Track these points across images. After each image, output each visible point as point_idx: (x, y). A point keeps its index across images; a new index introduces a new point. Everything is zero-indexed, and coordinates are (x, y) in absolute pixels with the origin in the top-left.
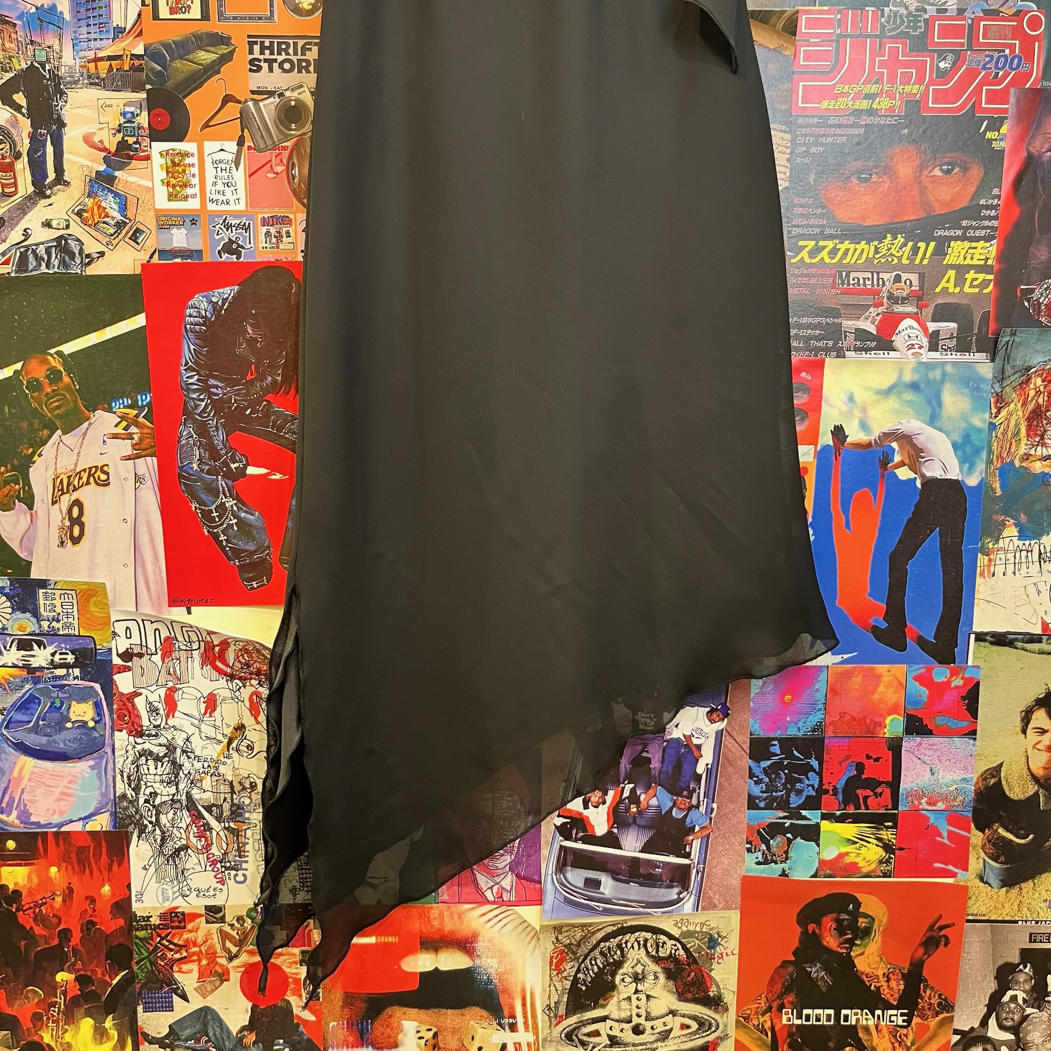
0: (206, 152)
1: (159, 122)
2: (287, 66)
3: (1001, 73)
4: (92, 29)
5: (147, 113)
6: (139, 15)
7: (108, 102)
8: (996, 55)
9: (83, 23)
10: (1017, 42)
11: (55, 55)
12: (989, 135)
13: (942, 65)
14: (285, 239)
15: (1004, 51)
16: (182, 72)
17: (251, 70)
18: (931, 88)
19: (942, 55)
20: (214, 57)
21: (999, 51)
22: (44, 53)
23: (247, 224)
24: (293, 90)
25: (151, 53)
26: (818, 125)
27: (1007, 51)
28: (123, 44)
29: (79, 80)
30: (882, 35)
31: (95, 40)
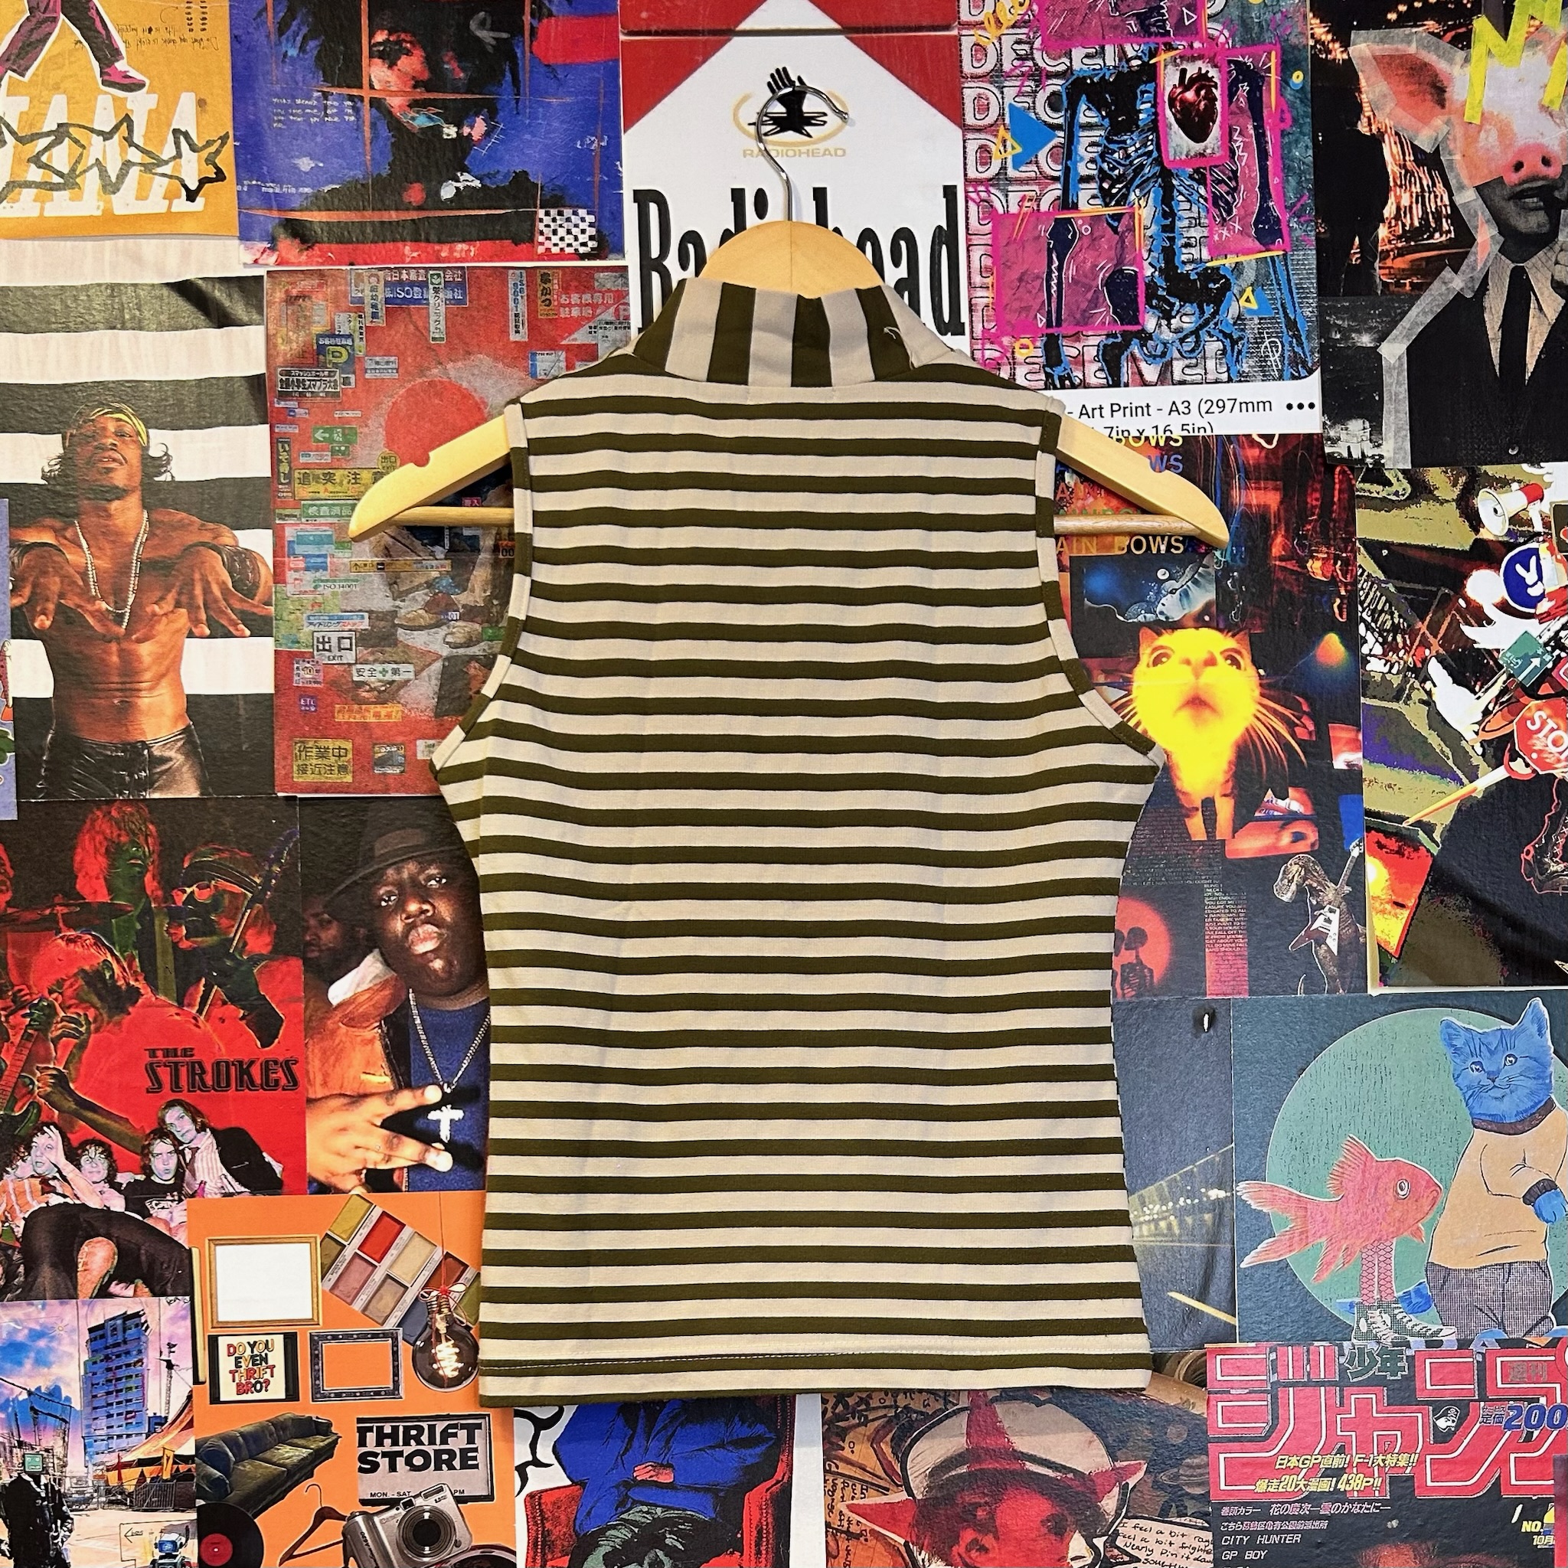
1: (215, 1555)
2: (418, 1461)
3: (1536, 1433)
4: (114, 1421)
5: (196, 1541)
6: (190, 1398)
7: (137, 1528)
8: (1526, 1406)
9: (101, 1412)
10: (1558, 1386)
11: (56, 1461)
12: (1527, 1527)
13: (1442, 1423)
15: (1538, 1400)
16: (255, 1478)
17: (361, 1470)
18: (1428, 1458)
19: (1439, 1407)
20: (304, 1453)
21: (1530, 1401)
22: (38, 1459)
24: (426, 1496)
25: (206, 1453)
26: (1253, 1518)
27: (1543, 1401)
28: (163, 1442)
29: (92, 1497)
30: (1343, 1383)
31: (119, 1436)
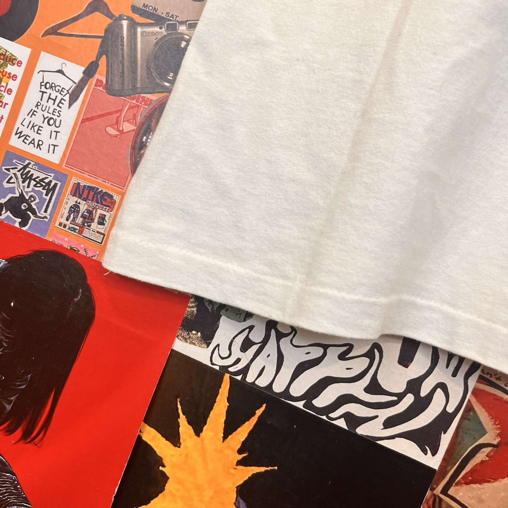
0: (38, 68)
14: (94, 225)
23: (52, 184)
